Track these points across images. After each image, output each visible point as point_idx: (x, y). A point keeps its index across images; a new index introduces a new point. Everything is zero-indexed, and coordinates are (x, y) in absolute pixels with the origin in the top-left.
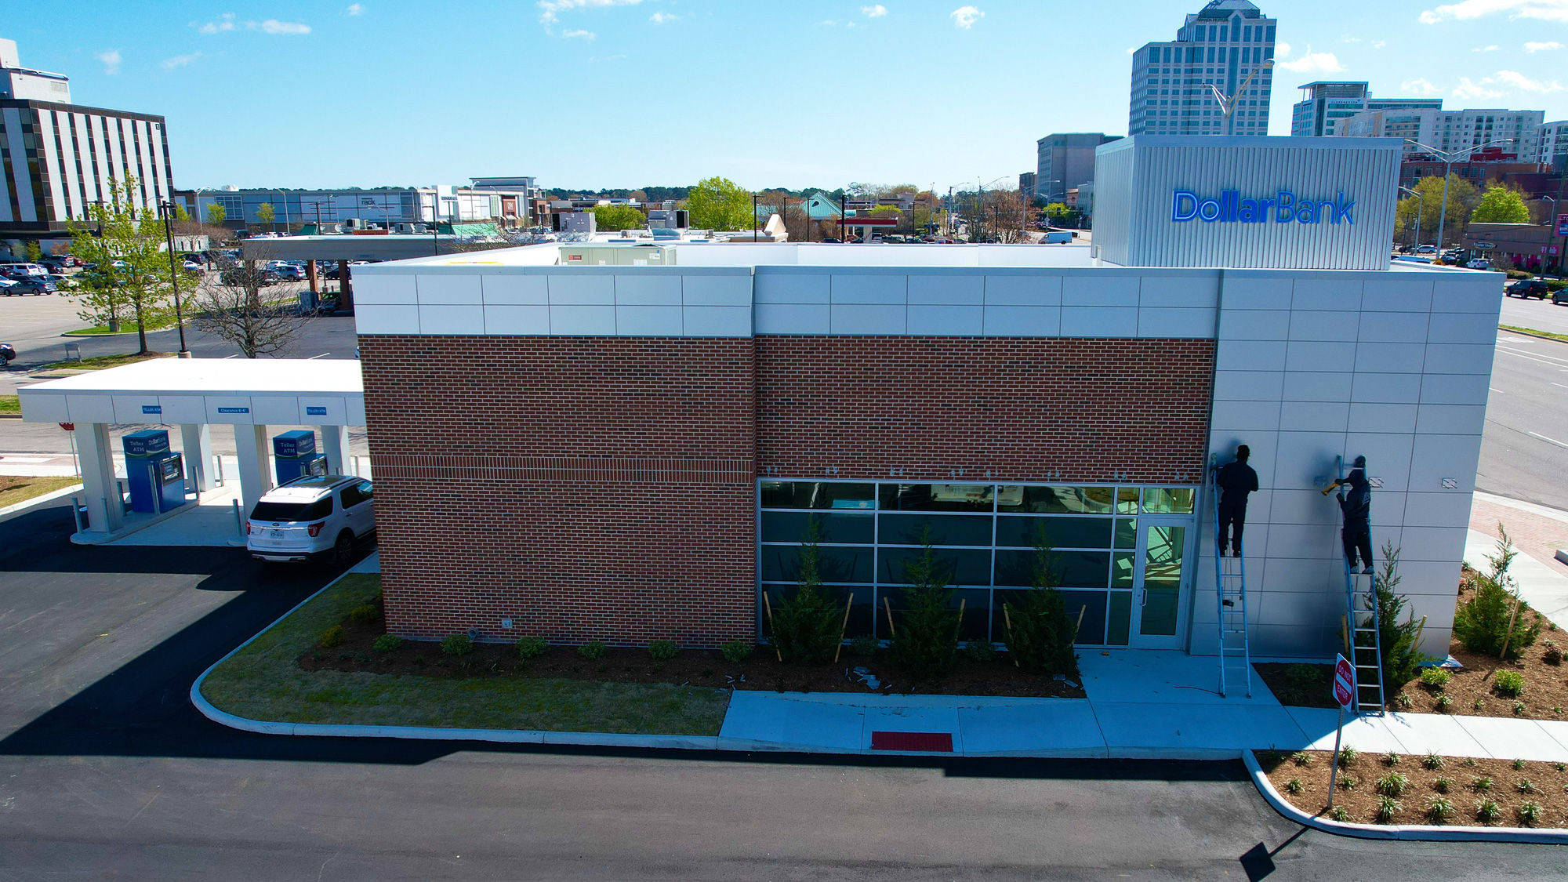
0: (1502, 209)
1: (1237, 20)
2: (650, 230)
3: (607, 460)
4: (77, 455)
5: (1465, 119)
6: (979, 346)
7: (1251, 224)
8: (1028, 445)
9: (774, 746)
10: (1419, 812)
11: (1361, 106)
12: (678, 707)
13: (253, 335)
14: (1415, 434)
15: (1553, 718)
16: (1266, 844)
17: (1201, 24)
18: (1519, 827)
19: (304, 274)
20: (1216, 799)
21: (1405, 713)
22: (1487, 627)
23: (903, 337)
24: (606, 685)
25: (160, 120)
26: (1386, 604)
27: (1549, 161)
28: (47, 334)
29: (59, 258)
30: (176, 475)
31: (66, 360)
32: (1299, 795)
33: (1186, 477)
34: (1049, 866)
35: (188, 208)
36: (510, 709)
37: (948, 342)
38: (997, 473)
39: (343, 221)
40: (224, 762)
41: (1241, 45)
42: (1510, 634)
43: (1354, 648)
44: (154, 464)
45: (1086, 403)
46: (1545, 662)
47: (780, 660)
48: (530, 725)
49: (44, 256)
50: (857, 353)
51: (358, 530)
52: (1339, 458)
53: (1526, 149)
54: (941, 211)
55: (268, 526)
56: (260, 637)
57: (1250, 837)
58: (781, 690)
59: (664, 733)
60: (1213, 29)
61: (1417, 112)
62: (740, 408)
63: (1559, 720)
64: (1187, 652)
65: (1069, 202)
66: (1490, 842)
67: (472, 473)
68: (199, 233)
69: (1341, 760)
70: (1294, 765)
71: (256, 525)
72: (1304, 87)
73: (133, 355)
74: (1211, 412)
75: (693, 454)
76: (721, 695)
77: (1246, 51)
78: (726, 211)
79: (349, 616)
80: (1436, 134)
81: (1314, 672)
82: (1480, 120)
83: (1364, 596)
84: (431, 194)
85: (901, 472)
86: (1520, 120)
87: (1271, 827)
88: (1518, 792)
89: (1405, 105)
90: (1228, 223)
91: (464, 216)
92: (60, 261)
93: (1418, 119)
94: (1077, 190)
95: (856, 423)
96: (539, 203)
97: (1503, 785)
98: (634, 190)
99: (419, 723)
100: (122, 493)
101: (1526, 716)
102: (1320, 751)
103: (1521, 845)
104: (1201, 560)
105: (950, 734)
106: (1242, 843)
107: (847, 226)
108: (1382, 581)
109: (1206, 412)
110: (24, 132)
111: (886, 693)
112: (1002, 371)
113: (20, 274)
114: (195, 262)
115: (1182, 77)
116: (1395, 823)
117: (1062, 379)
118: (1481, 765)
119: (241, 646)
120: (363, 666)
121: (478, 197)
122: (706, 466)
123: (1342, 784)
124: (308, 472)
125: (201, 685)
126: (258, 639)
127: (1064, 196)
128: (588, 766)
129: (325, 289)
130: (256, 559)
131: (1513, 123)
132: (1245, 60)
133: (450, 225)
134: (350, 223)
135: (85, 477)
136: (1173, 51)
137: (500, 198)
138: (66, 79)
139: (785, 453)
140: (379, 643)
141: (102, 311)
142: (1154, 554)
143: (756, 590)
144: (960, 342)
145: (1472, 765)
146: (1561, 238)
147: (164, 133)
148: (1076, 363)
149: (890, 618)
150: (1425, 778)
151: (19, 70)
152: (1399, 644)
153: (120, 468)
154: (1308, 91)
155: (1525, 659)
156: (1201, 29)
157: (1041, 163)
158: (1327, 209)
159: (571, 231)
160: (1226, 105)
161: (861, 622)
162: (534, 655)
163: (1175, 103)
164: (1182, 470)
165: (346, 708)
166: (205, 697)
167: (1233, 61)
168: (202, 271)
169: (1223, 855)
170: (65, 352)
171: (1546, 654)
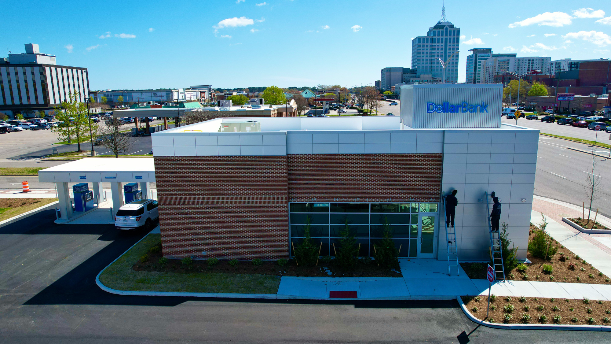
0: (538, 91)
1: (447, 29)
2: (251, 105)
3: (238, 197)
4: (57, 190)
5: (524, 60)
6: (363, 157)
7: (453, 113)
8: (381, 190)
9: (296, 297)
10: (518, 319)
11: (490, 56)
12: (263, 283)
13: (117, 147)
14: (511, 184)
15: (564, 282)
16: (466, 331)
17: (435, 30)
18: (554, 324)
19: (133, 121)
20: (448, 315)
21: (512, 281)
22: (539, 249)
23: (337, 154)
24: (238, 275)
25: (86, 69)
26: (504, 242)
27: (553, 74)
28: (46, 144)
29: (51, 116)
30: (90, 198)
31: (53, 154)
32: (477, 313)
33: (434, 200)
34: (392, 341)
35: (94, 98)
36: (205, 285)
37: (352, 156)
38: (370, 199)
39: (147, 102)
40: (107, 306)
41: (448, 37)
42: (547, 251)
43: (494, 258)
44: (83, 195)
45: (400, 175)
46: (560, 261)
47: (298, 265)
48: (212, 291)
49: (46, 116)
50: (322, 160)
51: (152, 218)
52: (486, 192)
53: (545, 70)
54: (349, 94)
55: (122, 218)
56: (119, 258)
57: (461, 329)
58: (298, 276)
59: (258, 293)
60: (439, 32)
61: (508, 58)
62: (283, 179)
63: (566, 282)
64: (437, 259)
65: (392, 90)
66: (544, 330)
67: (192, 202)
68: (97, 107)
69: (491, 299)
70: (475, 301)
71: (118, 217)
72: (470, 50)
73: (76, 152)
74: (442, 178)
75: (267, 195)
76: (278, 278)
77: (450, 39)
78: (276, 97)
79: (150, 250)
80: (515, 65)
81: (480, 266)
82: (529, 60)
83: (496, 240)
84: (177, 92)
85: (338, 199)
86: (543, 60)
87: (467, 325)
88: (553, 310)
89: (504, 56)
90: (446, 113)
91: (188, 99)
92: (51, 117)
93: (509, 60)
94: (395, 86)
95: (322, 183)
96: (213, 94)
97: (548, 308)
98: (245, 88)
99: (173, 290)
100: (72, 204)
101: (554, 281)
102: (483, 296)
103: (555, 331)
104: (440, 228)
105: (356, 292)
106: (457, 331)
107: (317, 101)
108: (502, 235)
109: (440, 178)
110: (40, 75)
111: (334, 276)
112: (371, 165)
113: (38, 122)
114: (97, 117)
115: (429, 48)
116: (510, 323)
117: (391, 167)
118: (539, 300)
119: (113, 262)
120: (155, 269)
121: (192, 93)
122: (271, 199)
123: (491, 309)
124: (136, 198)
125: (99, 277)
126: (118, 259)
127: (390, 88)
128: (232, 306)
129: (141, 127)
130: (118, 229)
131: (541, 61)
132: (450, 42)
133: (183, 103)
134: (149, 103)
135: (60, 198)
136: (425, 39)
137: (200, 92)
138: (55, 57)
139: (298, 194)
140: (160, 261)
141: (65, 137)
142: (425, 222)
143: (289, 240)
144: (357, 156)
145: (536, 300)
146: (559, 101)
147: (87, 74)
148: (396, 162)
149: (335, 250)
150: (520, 306)
151: (39, 54)
152: (509, 257)
153: (71, 195)
154: (471, 51)
155: (553, 259)
156: (435, 32)
157: (382, 77)
158: (479, 108)
159: (224, 106)
160: (444, 65)
161: (325, 251)
162: (213, 264)
163: (427, 53)
164: (433, 197)
165: (149, 285)
166: (100, 281)
167: (446, 42)
168: (99, 120)
169: (451, 336)
170: (53, 151)
171: (560, 258)
